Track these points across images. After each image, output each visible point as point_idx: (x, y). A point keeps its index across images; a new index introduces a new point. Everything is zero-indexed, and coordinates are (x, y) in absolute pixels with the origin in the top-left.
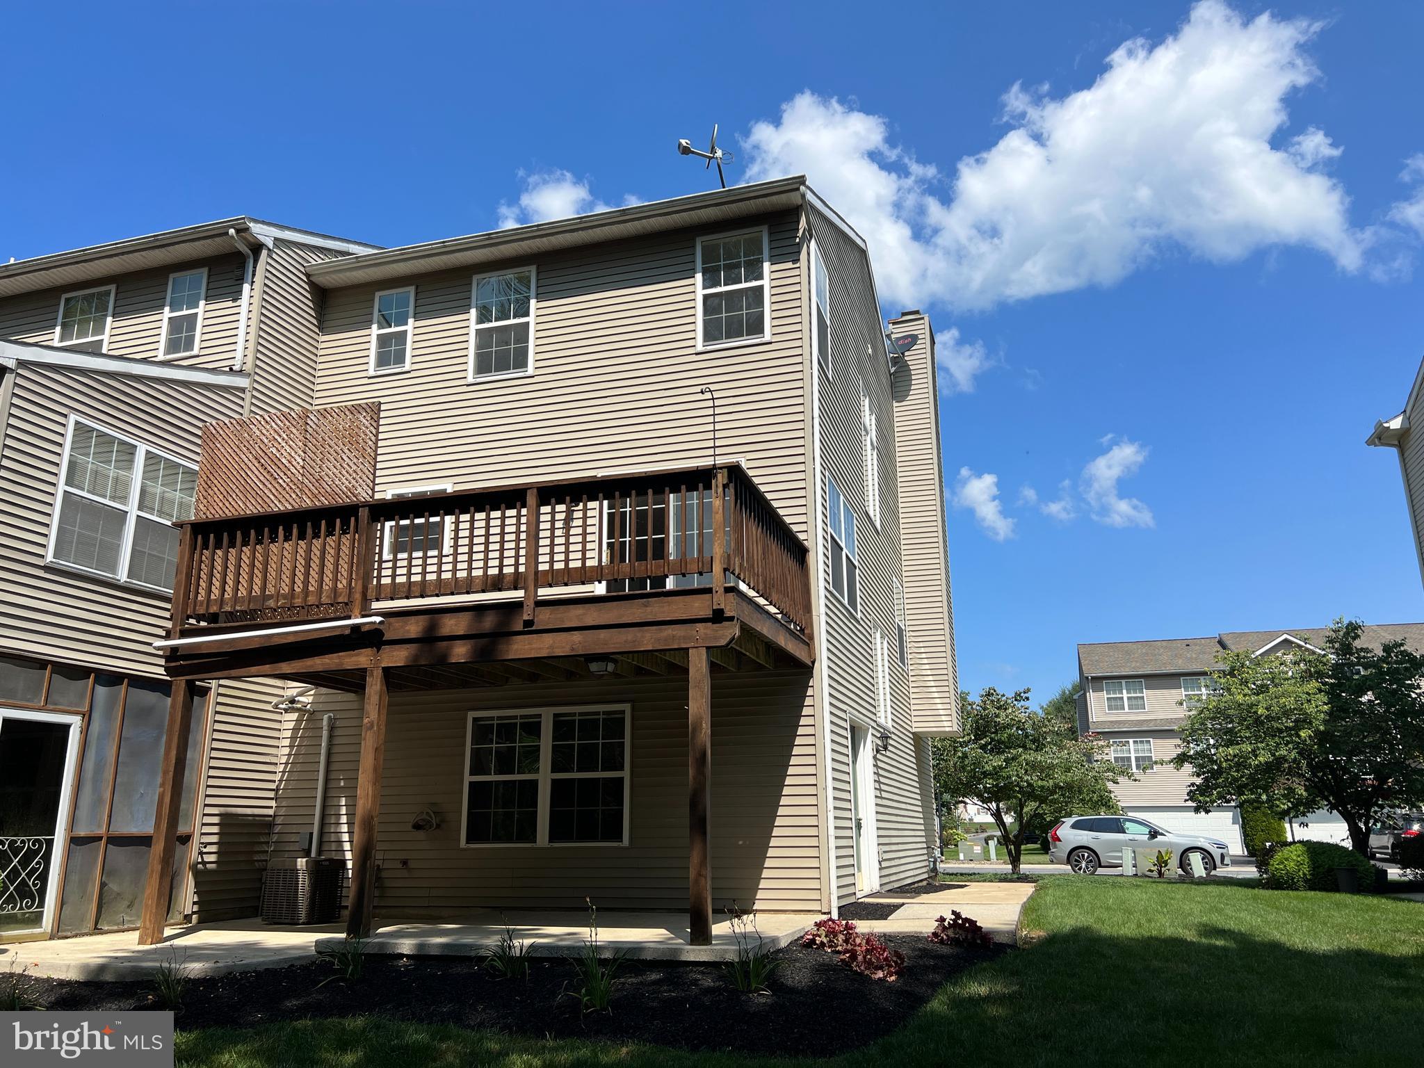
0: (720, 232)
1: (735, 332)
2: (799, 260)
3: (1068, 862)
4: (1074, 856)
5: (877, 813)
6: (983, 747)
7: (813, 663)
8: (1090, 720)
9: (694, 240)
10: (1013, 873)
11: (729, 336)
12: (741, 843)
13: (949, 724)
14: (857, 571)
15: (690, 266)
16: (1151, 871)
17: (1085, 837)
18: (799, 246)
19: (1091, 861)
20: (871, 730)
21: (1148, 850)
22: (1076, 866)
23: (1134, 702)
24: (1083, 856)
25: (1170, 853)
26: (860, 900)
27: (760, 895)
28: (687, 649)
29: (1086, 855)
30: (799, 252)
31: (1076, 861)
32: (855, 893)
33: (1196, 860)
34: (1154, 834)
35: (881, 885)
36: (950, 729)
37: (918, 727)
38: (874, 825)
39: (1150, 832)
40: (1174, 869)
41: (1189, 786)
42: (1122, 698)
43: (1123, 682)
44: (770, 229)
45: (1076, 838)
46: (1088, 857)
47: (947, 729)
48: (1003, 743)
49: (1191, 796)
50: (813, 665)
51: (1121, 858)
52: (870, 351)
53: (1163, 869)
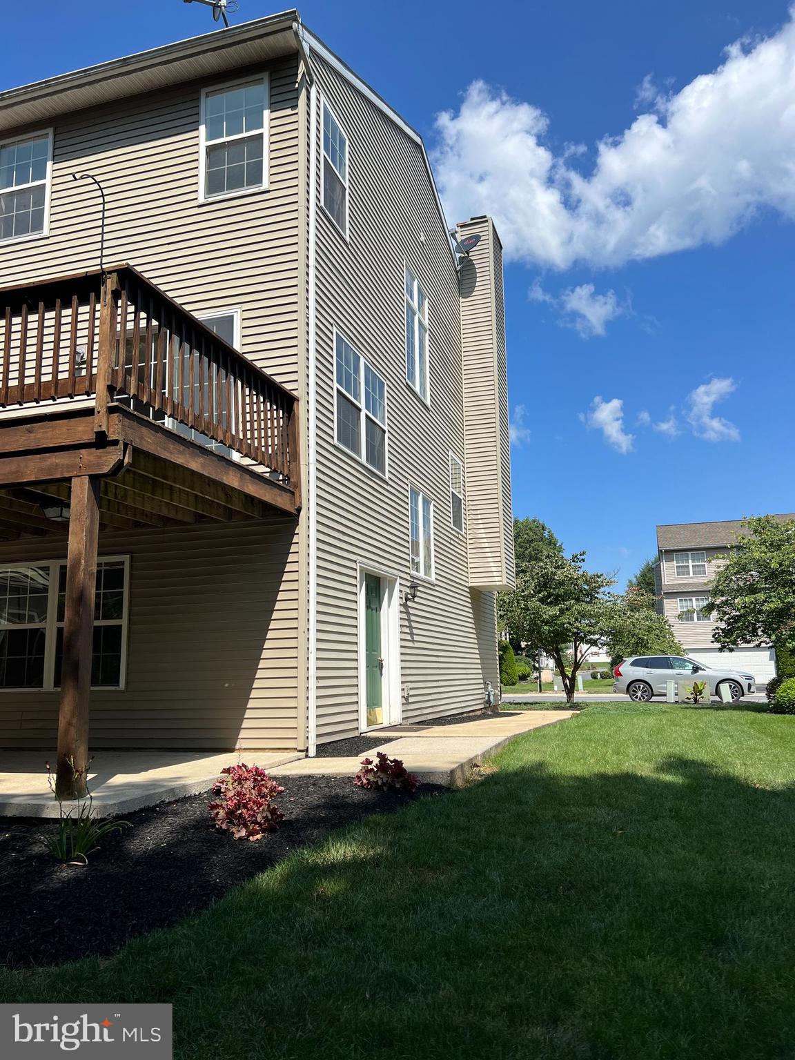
0: (223, 82)
1: (236, 183)
2: (297, 106)
3: (628, 691)
4: (632, 687)
5: (402, 654)
6: (542, 601)
7: (299, 510)
8: (663, 583)
9: (198, 92)
10: (568, 702)
11: (231, 187)
12: (227, 685)
13: (500, 579)
14: (387, 435)
15: (193, 119)
16: (689, 699)
17: (641, 673)
18: (298, 91)
19: (646, 691)
20: (399, 581)
21: (687, 682)
22: (634, 695)
23: (697, 569)
24: (639, 687)
25: (705, 684)
26: (362, 735)
27: (242, 734)
28: (69, 479)
29: (642, 686)
30: (297, 98)
31: (634, 691)
32: (358, 728)
33: (725, 689)
34: (696, 669)
35: (403, 719)
36: (501, 583)
37: (473, 582)
38: (398, 665)
39: (693, 667)
40: (708, 696)
41: (714, 630)
42: (688, 566)
43: (690, 553)
44: (271, 75)
45: (635, 673)
46: (643, 688)
47: (498, 583)
48: (561, 596)
49: (717, 639)
50: (299, 513)
51: (666, 688)
52: (422, 238)
53: (698, 697)
